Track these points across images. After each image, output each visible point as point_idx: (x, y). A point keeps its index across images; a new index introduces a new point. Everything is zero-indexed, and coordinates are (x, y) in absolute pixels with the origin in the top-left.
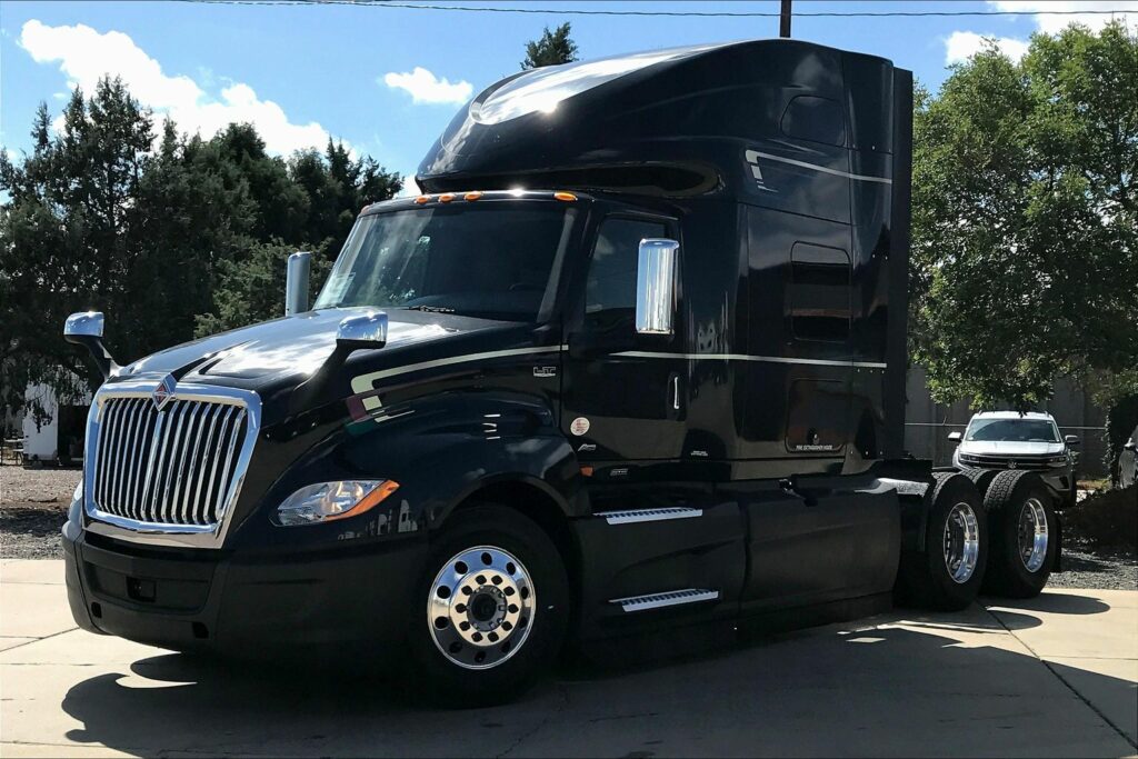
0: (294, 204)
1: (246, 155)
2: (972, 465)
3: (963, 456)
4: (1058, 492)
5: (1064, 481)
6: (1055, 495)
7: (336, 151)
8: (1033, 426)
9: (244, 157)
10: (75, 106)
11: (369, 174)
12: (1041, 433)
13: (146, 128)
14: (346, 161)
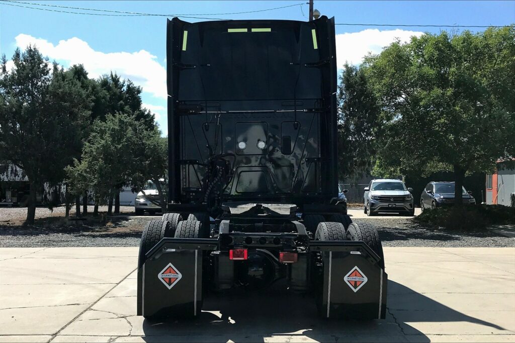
0: (104, 98)
1: (82, 77)
2: (377, 200)
3: (373, 196)
4: (409, 210)
5: (411, 205)
6: (408, 210)
7: (114, 77)
8: (396, 185)
9: (81, 79)
10: (16, 56)
11: (128, 86)
12: (398, 187)
13: (46, 66)
14: (118, 81)
